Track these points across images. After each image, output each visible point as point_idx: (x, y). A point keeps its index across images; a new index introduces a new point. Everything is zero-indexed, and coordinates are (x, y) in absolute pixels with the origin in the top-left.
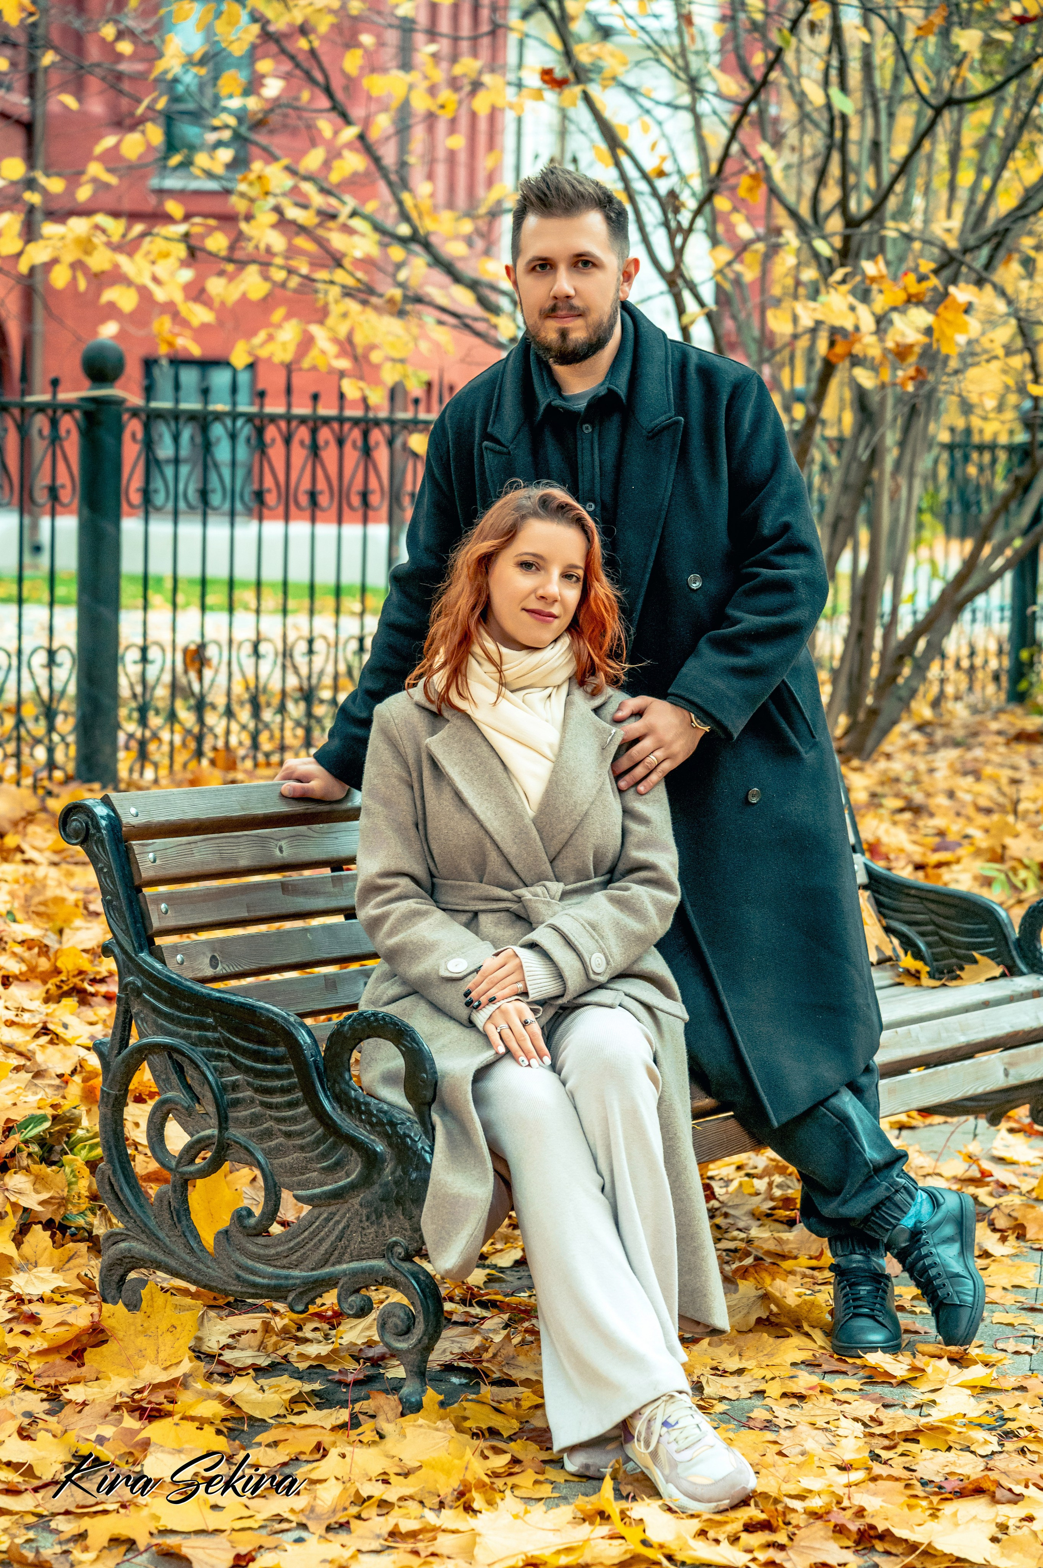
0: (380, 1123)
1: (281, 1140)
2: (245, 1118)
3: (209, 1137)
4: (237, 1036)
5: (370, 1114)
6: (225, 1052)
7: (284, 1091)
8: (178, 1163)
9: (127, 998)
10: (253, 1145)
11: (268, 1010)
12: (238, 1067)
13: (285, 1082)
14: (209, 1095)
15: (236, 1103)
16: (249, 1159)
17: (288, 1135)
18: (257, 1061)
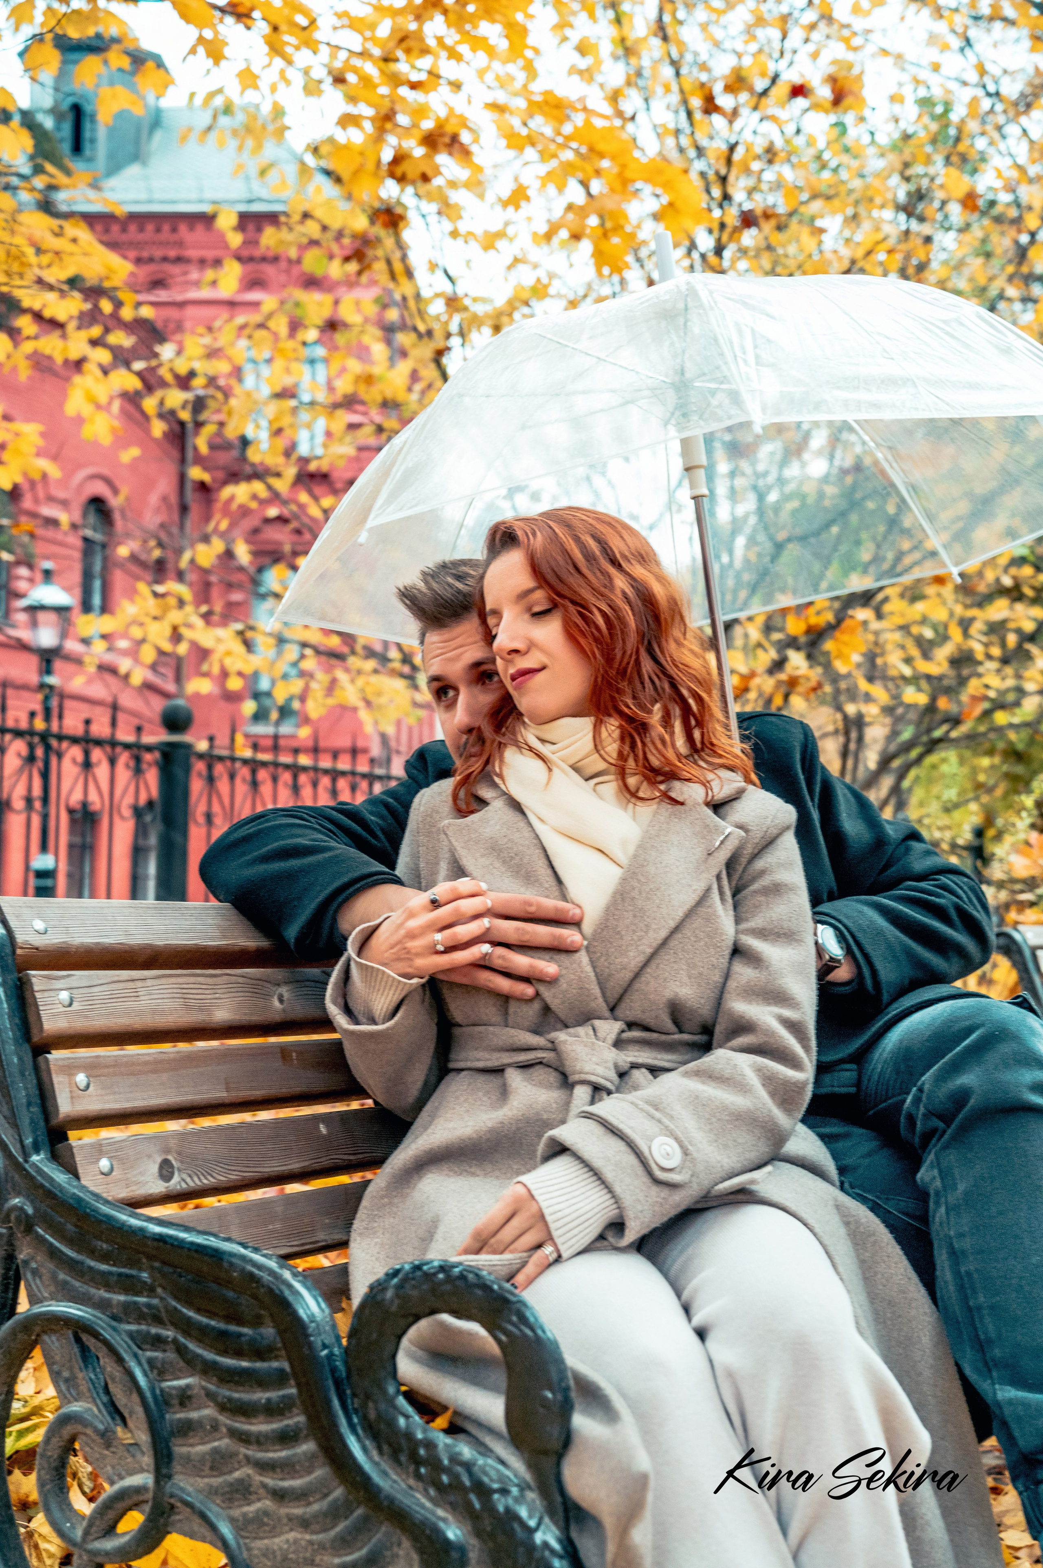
0: (456, 1485)
1: (267, 1503)
2: (202, 1459)
3: (139, 1490)
4: (189, 1304)
5: (435, 1464)
6: (169, 1333)
7: (271, 1410)
8: (86, 1533)
9: (11, 1235)
10: (214, 1512)
11: (243, 1258)
12: (192, 1363)
13: (273, 1395)
14: (139, 1410)
15: (186, 1429)
16: (208, 1534)
17: (280, 1496)
18: (224, 1353)
